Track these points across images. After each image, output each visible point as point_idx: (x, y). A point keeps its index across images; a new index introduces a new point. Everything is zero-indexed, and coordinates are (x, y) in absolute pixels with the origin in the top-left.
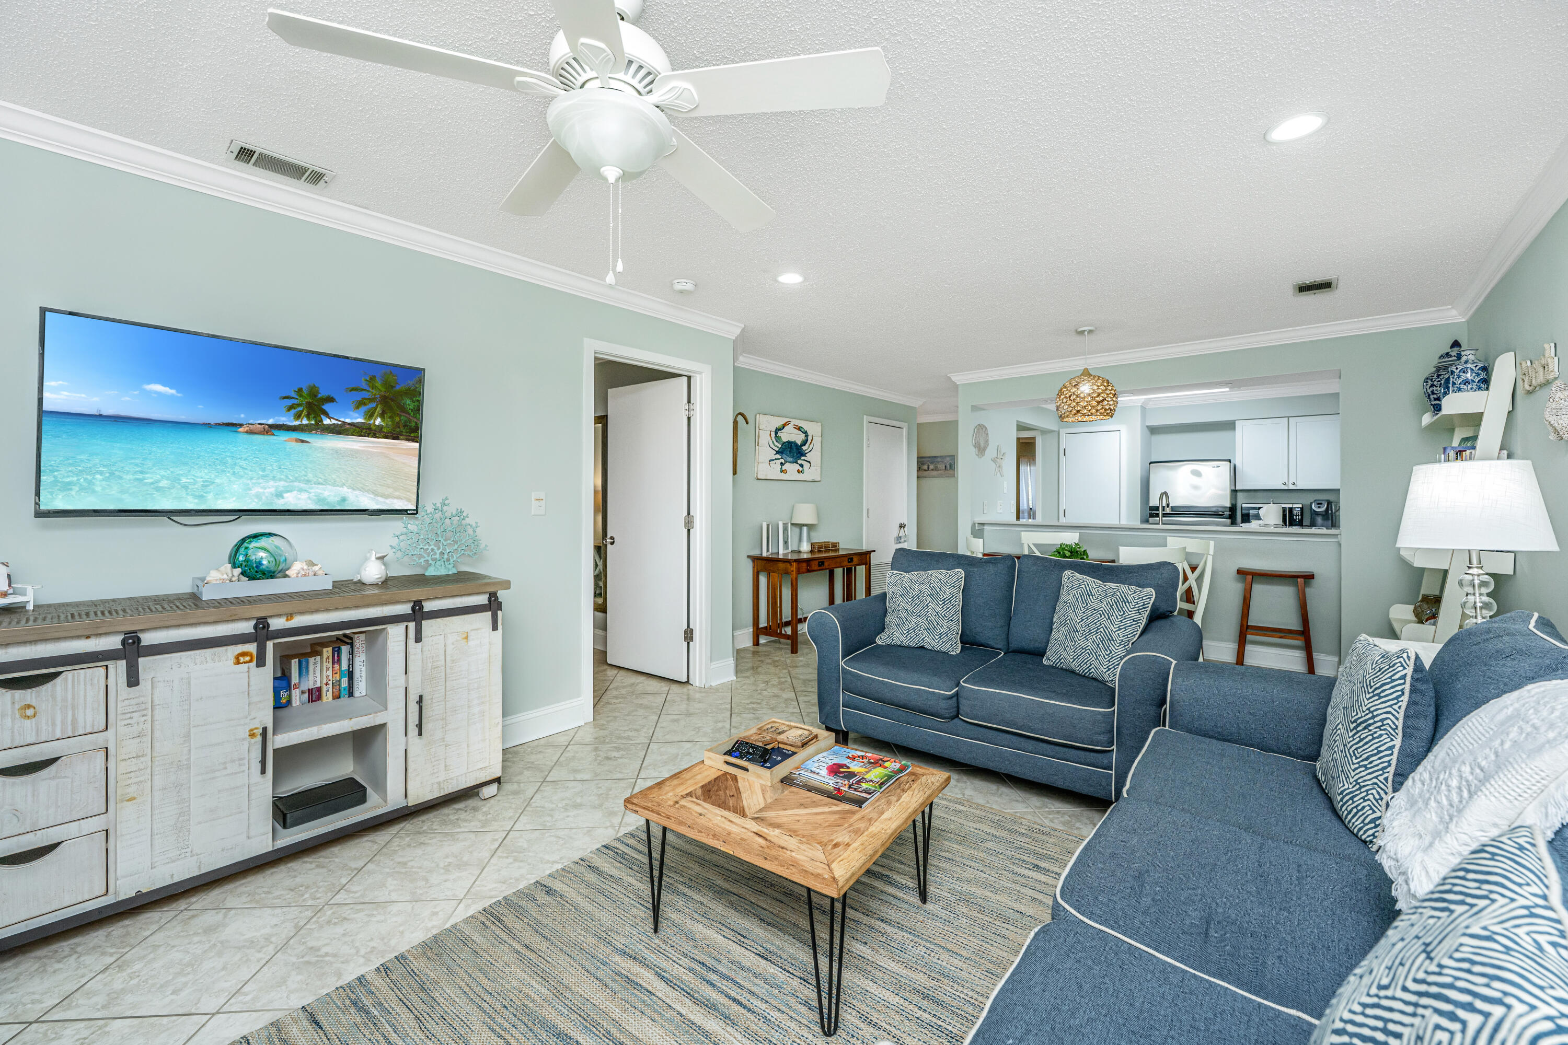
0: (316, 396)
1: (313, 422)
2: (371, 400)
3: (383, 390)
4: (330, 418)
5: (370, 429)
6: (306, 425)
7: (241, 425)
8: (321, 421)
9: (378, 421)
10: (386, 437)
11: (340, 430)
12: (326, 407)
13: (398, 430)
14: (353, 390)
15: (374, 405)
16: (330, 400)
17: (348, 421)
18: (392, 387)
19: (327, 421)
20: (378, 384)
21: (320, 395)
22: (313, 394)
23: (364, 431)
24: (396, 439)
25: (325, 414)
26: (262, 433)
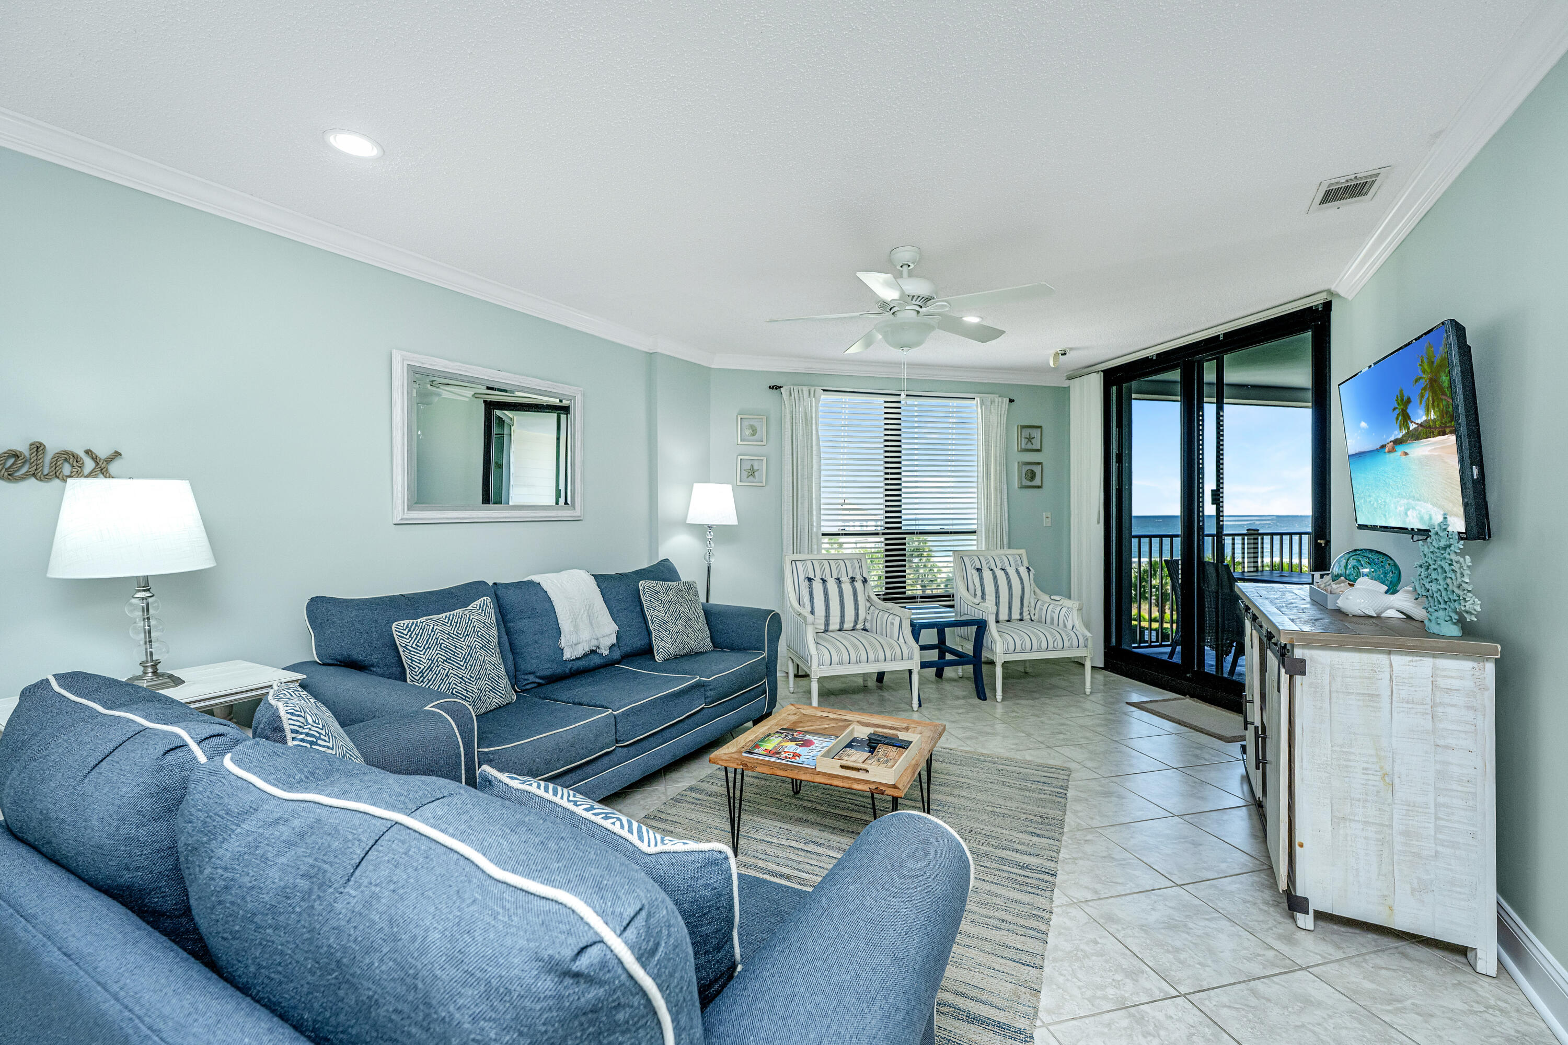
1: (1407, 431)
2: (1426, 388)
3: (1429, 371)
4: (1412, 422)
5: (1430, 427)
6: (1405, 435)
7: (1385, 446)
8: (1409, 428)
9: (1433, 416)
10: (1439, 435)
11: (1417, 435)
12: (1409, 409)
13: (1442, 421)
14: (1416, 381)
15: (1426, 394)
16: (1409, 401)
17: (1419, 421)
18: (1433, 363)
19: (1411, 427)
20: (1426, 366)
21: (1405, 399)
22: (1402, 400)
23: (1428, 431)
24: (1444, 434)
25: (1409, 418)
26: (1392, 450)
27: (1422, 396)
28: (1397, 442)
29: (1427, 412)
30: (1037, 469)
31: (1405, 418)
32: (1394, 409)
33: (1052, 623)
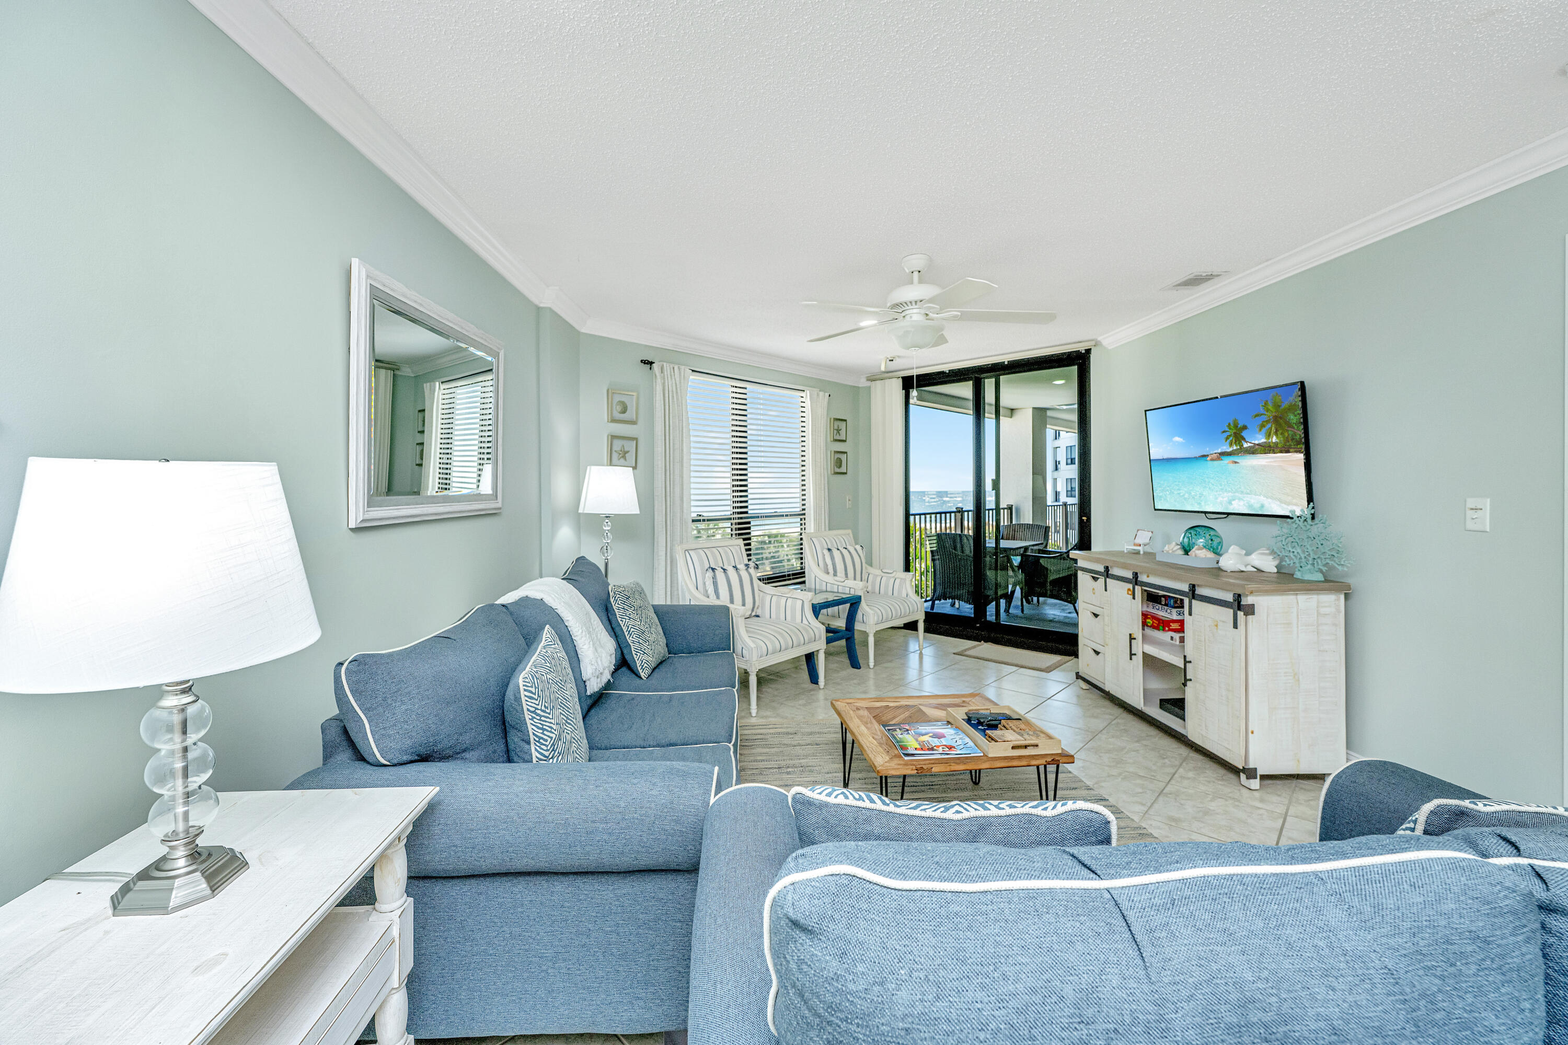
0: (1237, 426)
1: (1239, 447)
2: (1268, 422)
3: (1274, 411)
4: (1247, 442)
5: (1270, 446)
6: (1236, 450)
7: (1208, 456)
8: (1242, 445)
9: (1274, 439)
10: (1281, 452)
11: (1252, 451)
12: (1244, 434)
13: (1288, 444)
14: (1256, 416)
15: (1269, 426)
16: (1245, 428)
17: (1257, 442)
18: (1279, 406)
19: (1245, 445)
20: (1270, 407)
21: (1239, 426)
22: (1236, 426)
23: (1267, 449)
24: (1288, 452)
25: (1244, 439)
26: (1218, 459)
27: (1262, 426)
28: (1223, 454)
29: (1269, 435)
30: (843, 457)
31: (1238, 437)
32: (1224, 432)
33: (886, 593)
